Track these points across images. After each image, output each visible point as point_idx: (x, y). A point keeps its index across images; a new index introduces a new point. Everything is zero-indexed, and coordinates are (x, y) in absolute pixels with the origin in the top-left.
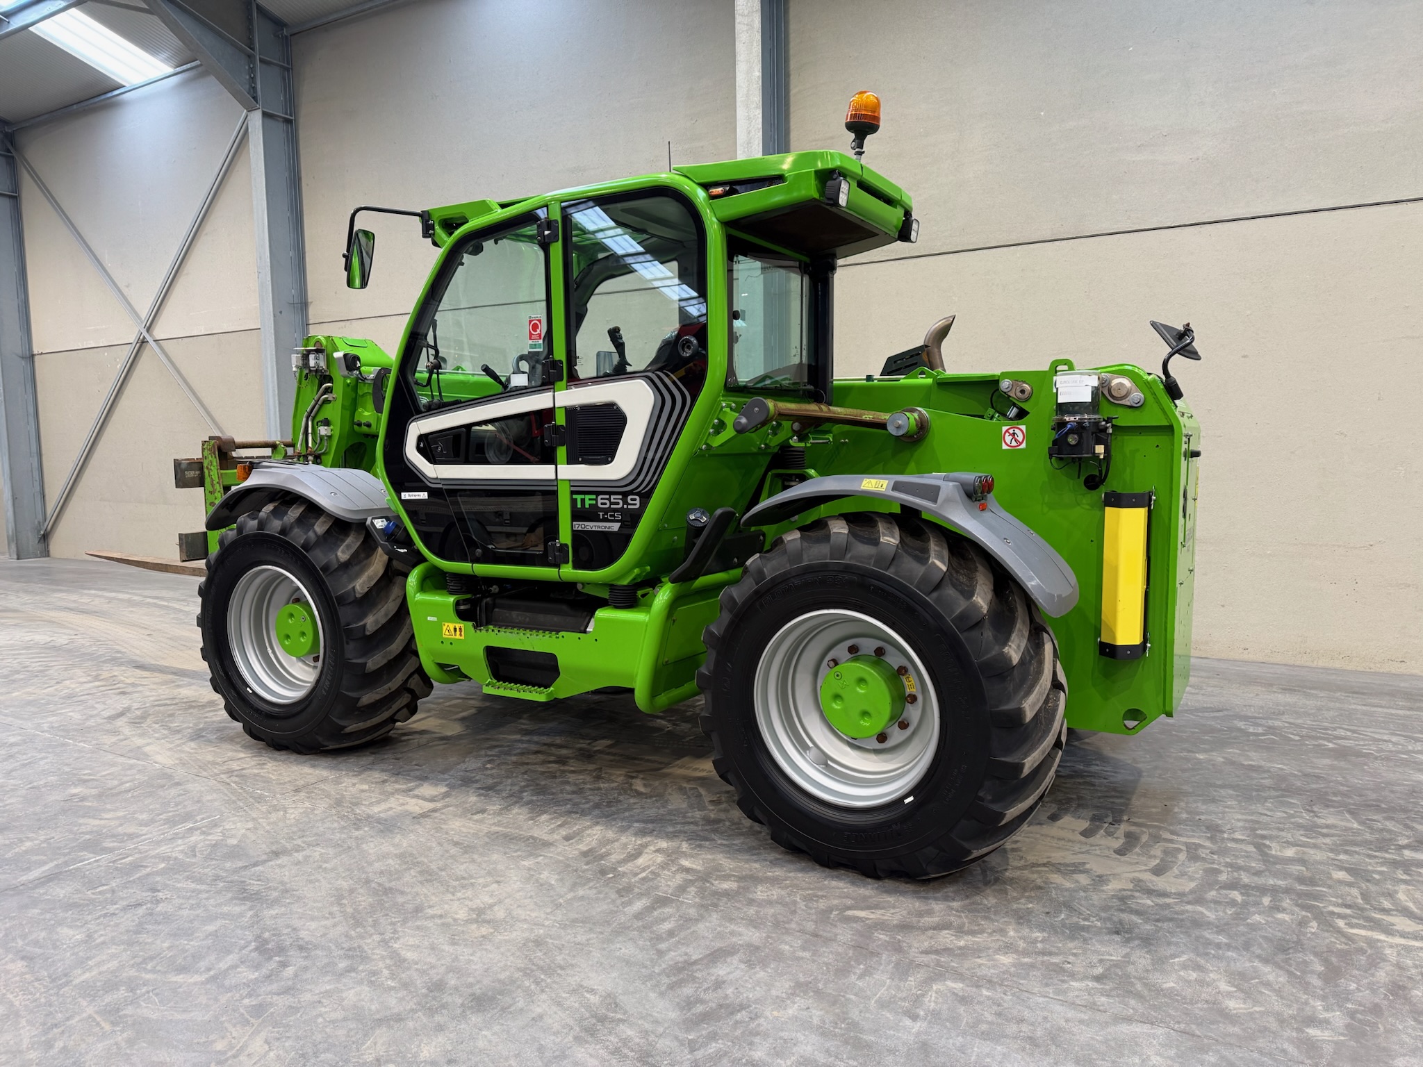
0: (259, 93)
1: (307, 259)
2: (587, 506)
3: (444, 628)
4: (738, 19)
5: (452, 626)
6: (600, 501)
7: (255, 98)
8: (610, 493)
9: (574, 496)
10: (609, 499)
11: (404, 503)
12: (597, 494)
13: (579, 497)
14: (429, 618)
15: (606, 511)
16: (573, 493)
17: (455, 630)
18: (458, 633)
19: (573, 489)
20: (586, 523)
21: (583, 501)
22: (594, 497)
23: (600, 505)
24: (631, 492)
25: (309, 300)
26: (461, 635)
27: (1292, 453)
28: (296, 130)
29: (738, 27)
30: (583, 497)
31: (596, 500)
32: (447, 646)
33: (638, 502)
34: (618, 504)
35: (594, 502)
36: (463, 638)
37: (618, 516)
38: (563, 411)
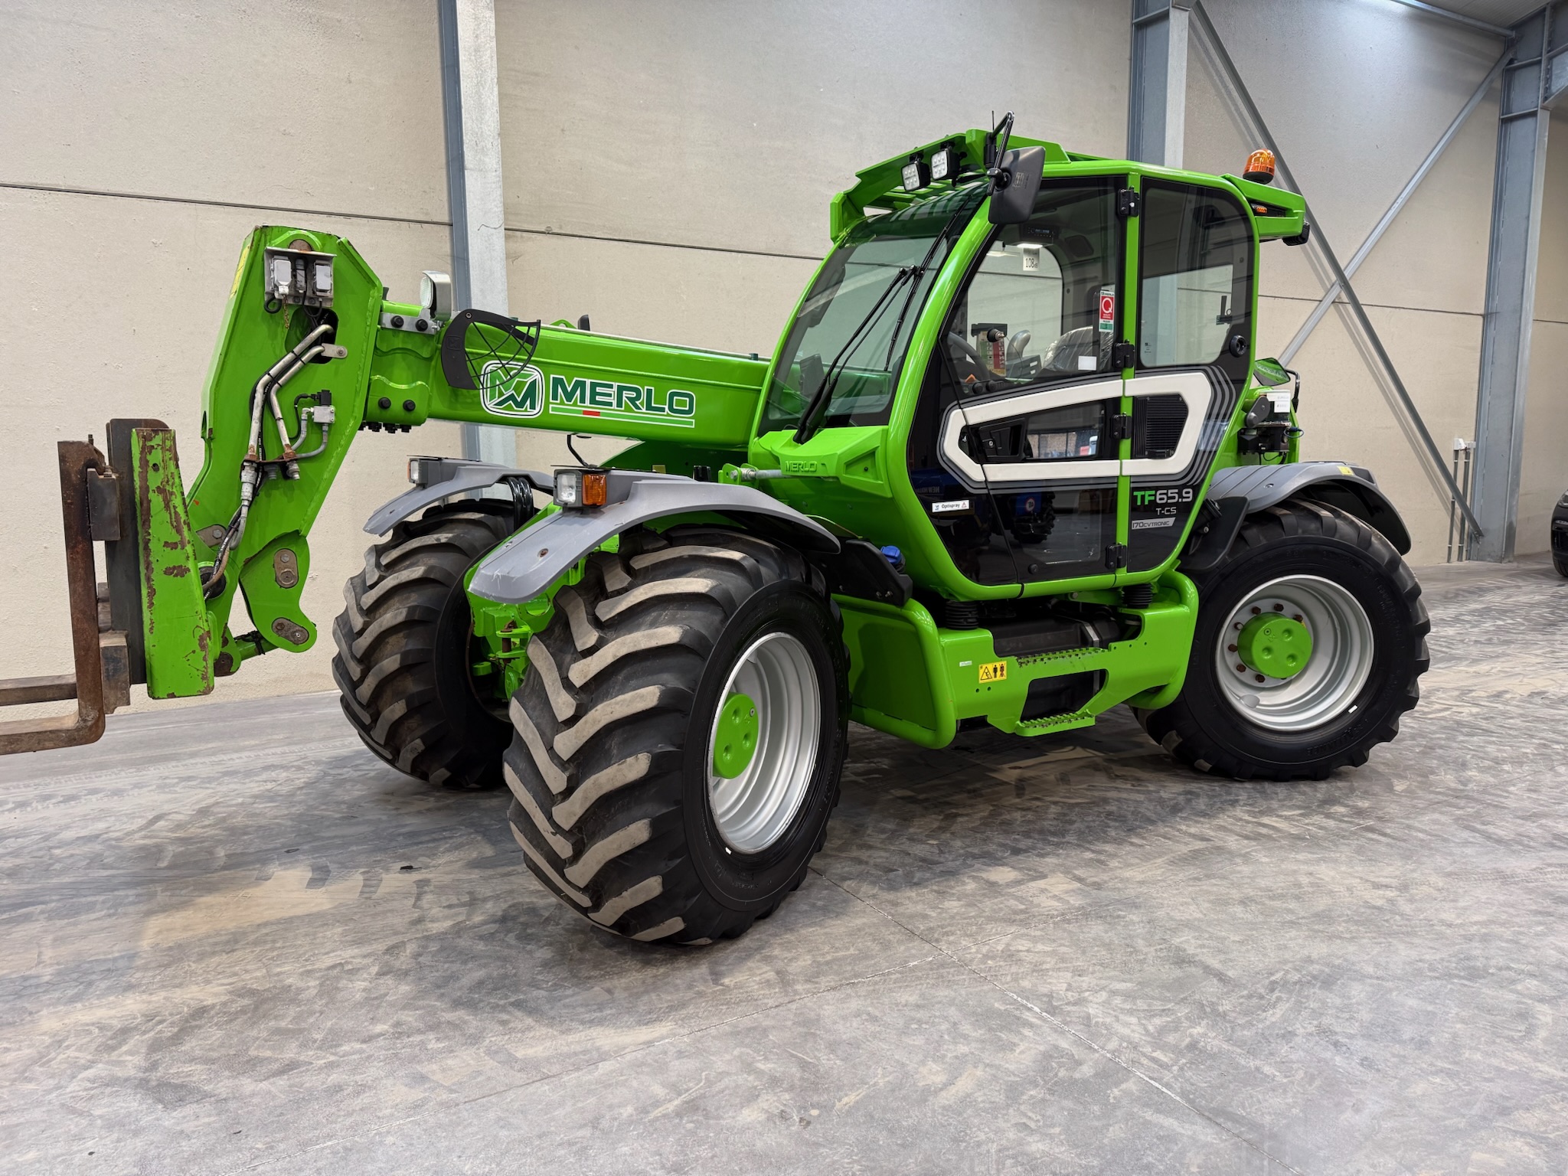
2: (1146, 503)
3: (981, 672)
5: (991, 667)
6: (1158, 497)
8: (1167, 488)
9: (1135, 493)
10: (1166, 494)
11: (935, 517)
12: (1157, 489)
13: (1139, 494)
14: (961, 664)
15: (1163, 506)
16: (1133, 490)
17: (995, 670)
18: (999, 673)
19: (1133, 485)
20: (1144, 521)
21: (1143, 497)
22: (1153, 492)
23: (1158, 501)
24: (1185, 486)
26: (1002, 675)
30: (1143, 493)
31: (1155, 495)
32: (984, 692)
33: (1191, 495)
34: (1174, 498)
35: (1153, 498)
36: (1004, 678)
37: (1174, 511)
38: (1130, 401)
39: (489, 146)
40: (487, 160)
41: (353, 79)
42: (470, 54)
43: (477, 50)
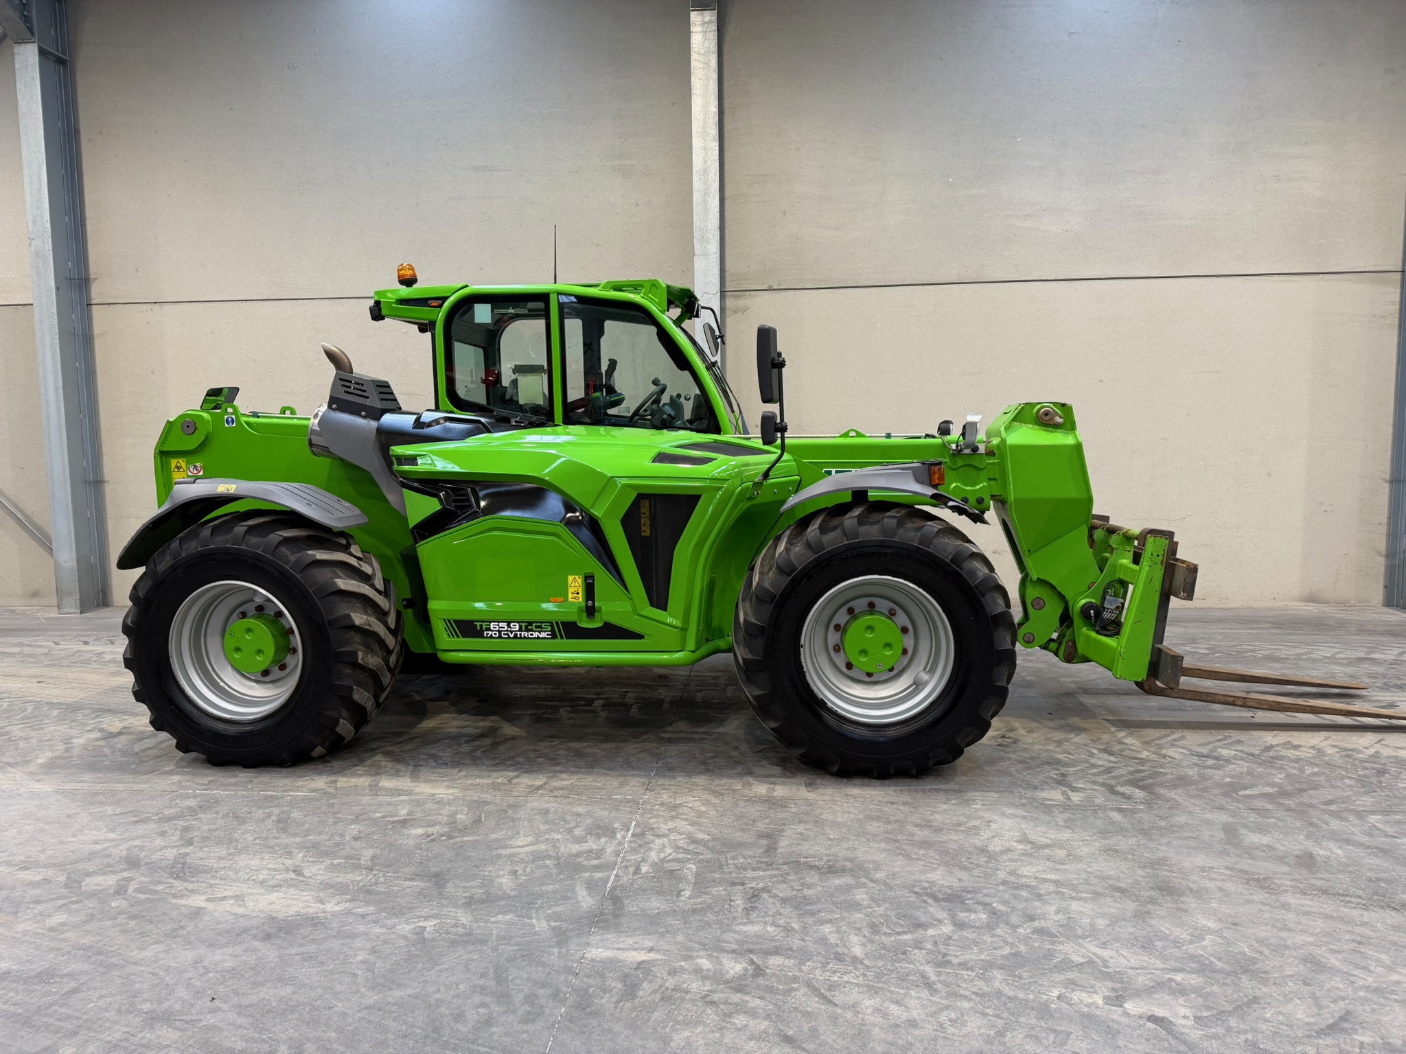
0: (35, 24)
1: (89, 228)
4: (694, 56)
7: (31, 30)
25: (92, 276)
27: (1134, 452)
28: (73, 74)
29: (693, 63)
39: (711, 237)
40: (709, 247)
41: (639, 202)
42: (700, 175)
43: (705, 171)
